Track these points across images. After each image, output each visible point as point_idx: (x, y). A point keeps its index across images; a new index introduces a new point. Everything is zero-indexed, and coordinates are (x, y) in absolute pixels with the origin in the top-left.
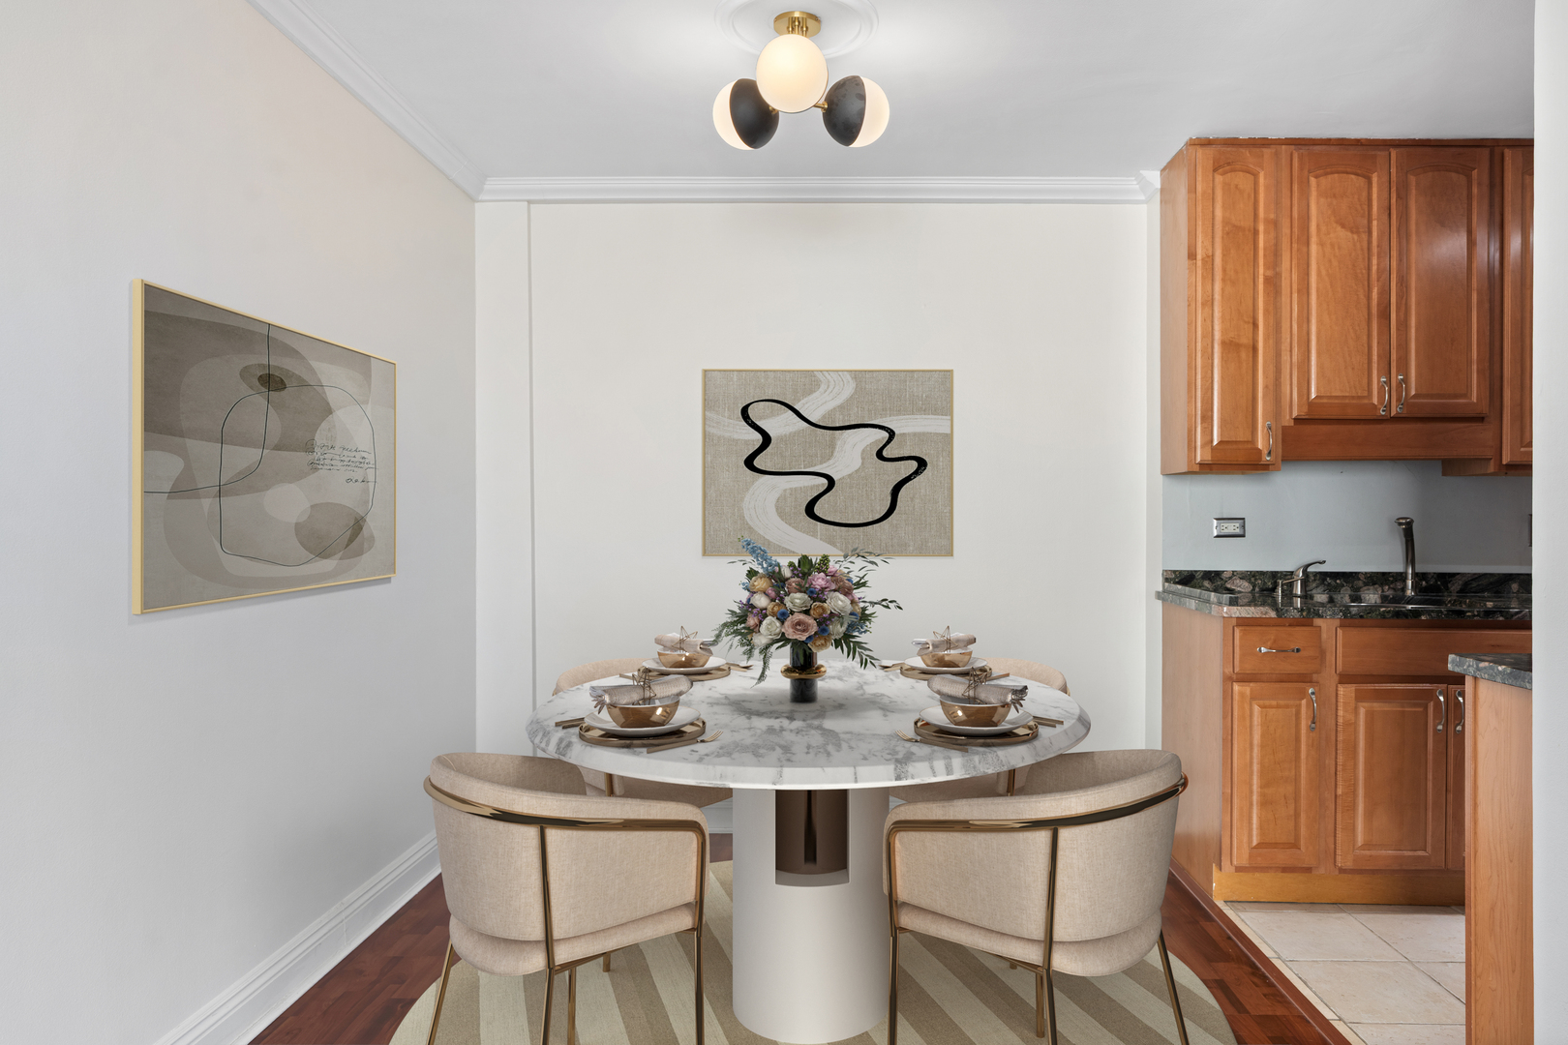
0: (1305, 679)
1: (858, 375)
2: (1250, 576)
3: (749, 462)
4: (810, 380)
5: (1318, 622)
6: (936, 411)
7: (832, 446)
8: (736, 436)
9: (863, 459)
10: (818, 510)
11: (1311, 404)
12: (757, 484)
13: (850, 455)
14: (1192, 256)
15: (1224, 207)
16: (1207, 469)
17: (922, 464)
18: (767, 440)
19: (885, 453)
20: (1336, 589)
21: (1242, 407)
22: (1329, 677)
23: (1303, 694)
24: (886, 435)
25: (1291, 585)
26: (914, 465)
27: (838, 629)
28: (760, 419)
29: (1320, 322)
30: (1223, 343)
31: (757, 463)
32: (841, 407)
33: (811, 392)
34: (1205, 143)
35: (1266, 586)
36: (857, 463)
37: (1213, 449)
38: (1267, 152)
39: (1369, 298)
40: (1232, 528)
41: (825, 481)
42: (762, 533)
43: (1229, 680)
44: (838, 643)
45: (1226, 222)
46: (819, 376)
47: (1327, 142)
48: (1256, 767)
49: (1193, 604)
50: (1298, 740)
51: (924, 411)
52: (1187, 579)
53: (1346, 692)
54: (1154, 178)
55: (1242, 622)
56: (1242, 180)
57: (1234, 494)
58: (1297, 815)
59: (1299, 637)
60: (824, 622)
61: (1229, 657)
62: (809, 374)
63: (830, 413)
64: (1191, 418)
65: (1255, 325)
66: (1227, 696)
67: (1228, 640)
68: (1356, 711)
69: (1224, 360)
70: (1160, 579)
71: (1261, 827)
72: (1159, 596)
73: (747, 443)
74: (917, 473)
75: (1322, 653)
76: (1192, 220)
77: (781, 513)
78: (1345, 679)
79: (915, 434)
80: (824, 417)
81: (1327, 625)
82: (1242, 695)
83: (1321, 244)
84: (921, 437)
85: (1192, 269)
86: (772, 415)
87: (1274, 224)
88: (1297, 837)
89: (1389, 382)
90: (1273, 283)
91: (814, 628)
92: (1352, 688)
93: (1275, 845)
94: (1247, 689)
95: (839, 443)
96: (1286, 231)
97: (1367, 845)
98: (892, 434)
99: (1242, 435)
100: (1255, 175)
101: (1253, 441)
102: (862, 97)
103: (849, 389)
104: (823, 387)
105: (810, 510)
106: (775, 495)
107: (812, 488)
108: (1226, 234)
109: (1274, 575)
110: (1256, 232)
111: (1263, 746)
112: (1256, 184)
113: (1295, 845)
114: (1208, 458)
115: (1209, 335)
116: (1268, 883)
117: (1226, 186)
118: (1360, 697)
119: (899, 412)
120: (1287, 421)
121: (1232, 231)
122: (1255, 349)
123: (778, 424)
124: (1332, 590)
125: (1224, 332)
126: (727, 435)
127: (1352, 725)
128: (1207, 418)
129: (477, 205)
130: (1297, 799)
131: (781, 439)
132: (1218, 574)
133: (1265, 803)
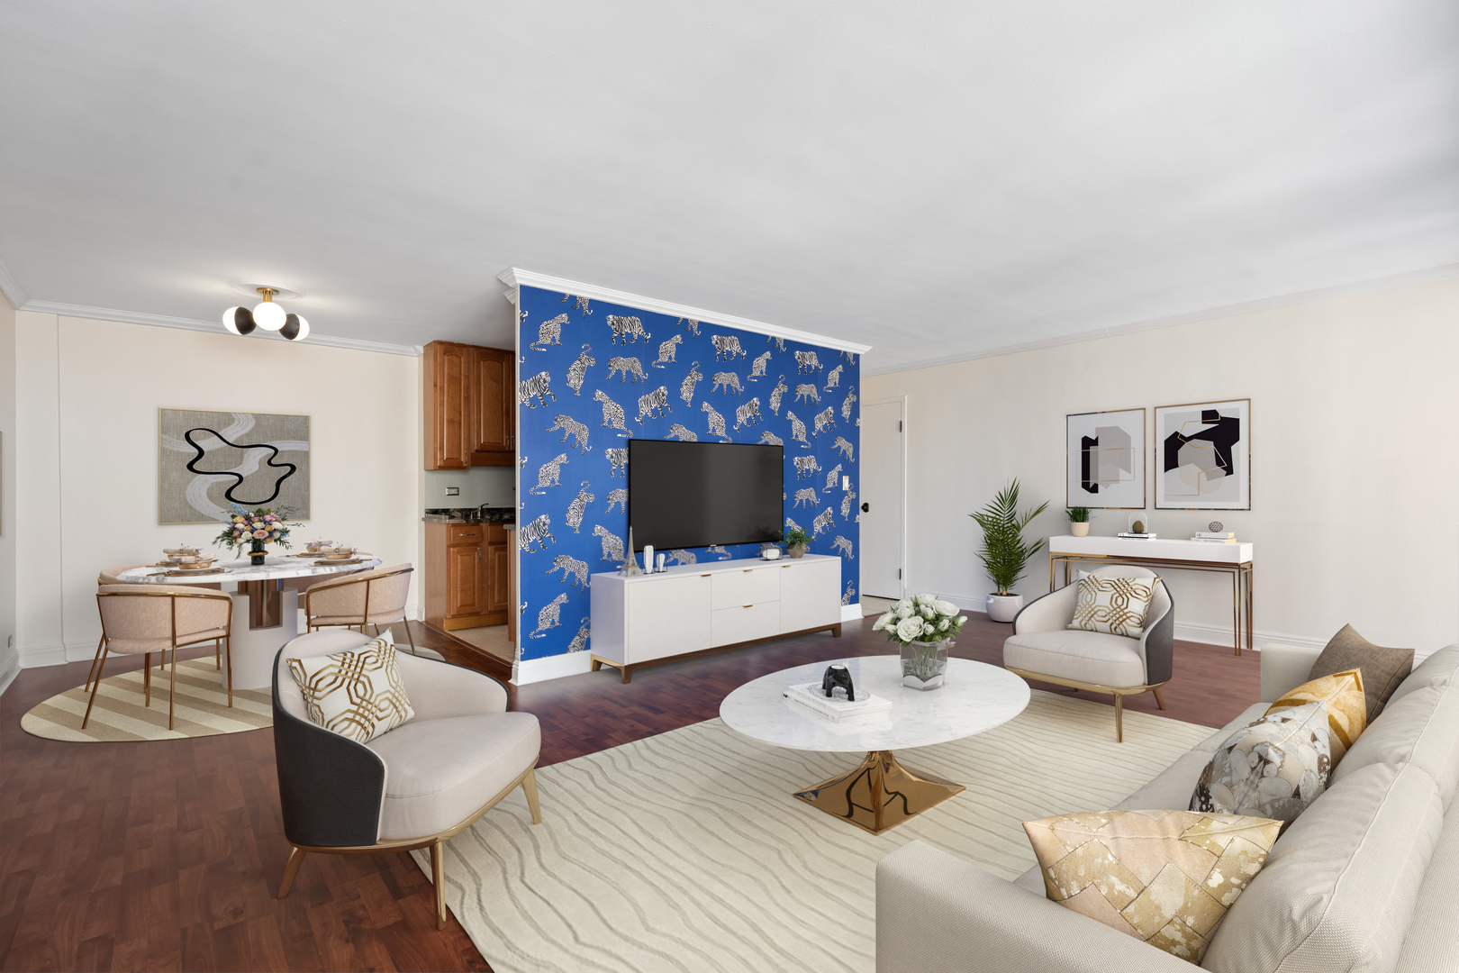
0: (476, 544)
1: (257, 417)
2: (461, 511)
3: (190, 467)
4: (228, 418)
5: (481, 524)
6: (301, 439)
7: (242, 457)
8: (181, 450)
9: (260, 465)
10: (233, 495)
11: (481, 445)
12: (195, 479)
13: (252, 463)
14: (435, 386)
15: (448, 368)
16: (441, 468)
17: (293, 468)
18: (201, 453)
19: (272, 462)
20: (494, 514)
21: (455, 444)
22: (485, 543)
23: (476, 550)
24: (273, 451)
25: (476, 513)
26: (289, 468)
27: (277, 535)
28: (197, 440)
29: (484, 415)
30: (448, 421)
31: (195, 467)
32: (247, 434)
33: (229, 425)
34: (440, 343)
35: (466, 513)
36: (256, 467)
37: (444, 461)
38: (464, 349)
39: (502, 407)
40: (454, 491)
41: (237, 478)
42: (198, 509)
43: (448, 547)
44: (276, 541)
45: (449, 374)
46: (234, 416)
47: (487, 348)
48: (459, 578)
49: (436, 520)
50: (474, 567)
51: (294, 438)
52: (435, 512)
53: (491, 548)
54: (421, 350)
55: (453, 525)
56: (455, 359)
57: (454, 478)
58: (474, 594)
59: (474, 530)
60: (271, 533)
61: (448, 538)
62: (228, 414)
63: (241, 438)
64: (435, 448)
65: (460, 414)
66: (448, 552)
67: (448, 532)
68: (494, 555)
69: (448, 427)
70: (424, 513)
71: (461, 600)
72: (423, 519)
73: (188, 454)
74: (290, 473)
75: (483, 535)
76: (435, 372)
77: (210, 497)
78: (491, 544)
79: (289, 451)
80: (237, 440)
81: (484, 525)
82: (453, 552)
83: (485, 386)
84: (293, 453)
85: (435, 391)
86: (205, 438)
87: (467, 377)
88: (474, 602)
89: (509, 438)
90: (467, 399)
91: (267, 534)
92: (493, 547)
93: (466, 605)
94: (456, 550)
95: (246, 455)
96: (472, 380)
97: (499, 602)
98: (276, 451)
99: (455, 456)
100: (460, 358)
101: (460, 458)
102: (298, 325)
103: (252, 424)
104: (236, 422)
105: (228, 495)
106: (207, 486)
107: (229, 481)
108: (449, 379)
109: (471, 510)
110: (460, 379)
111: (461, 570)
112: (460, 361)
113: (474, 605)
114: (442, 464)
115: (442, 417)
116: (465, 621)
117: (449, 360)
118: (496, 550)
119: (280, 439)
120: (473, 451)
121: (451, 378)
122: (460, 424)
123: (208, 444)
124: (492, 515)
125: (448, 416)
126: (175, 449)
127: (493, 560)
128: (442, 449)
129: (17, 312)
130: (474, 588)
131: (211, 452)
132: (448, 510)
133: (462, 591)
